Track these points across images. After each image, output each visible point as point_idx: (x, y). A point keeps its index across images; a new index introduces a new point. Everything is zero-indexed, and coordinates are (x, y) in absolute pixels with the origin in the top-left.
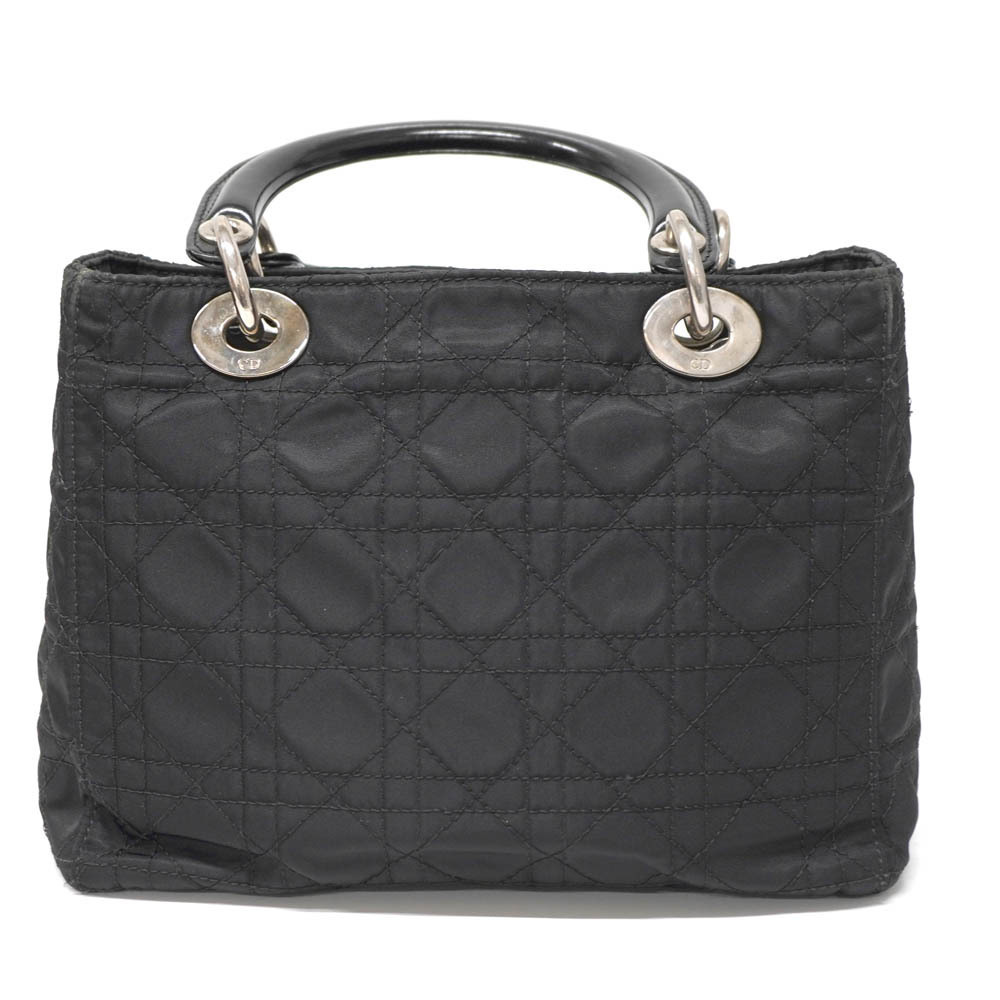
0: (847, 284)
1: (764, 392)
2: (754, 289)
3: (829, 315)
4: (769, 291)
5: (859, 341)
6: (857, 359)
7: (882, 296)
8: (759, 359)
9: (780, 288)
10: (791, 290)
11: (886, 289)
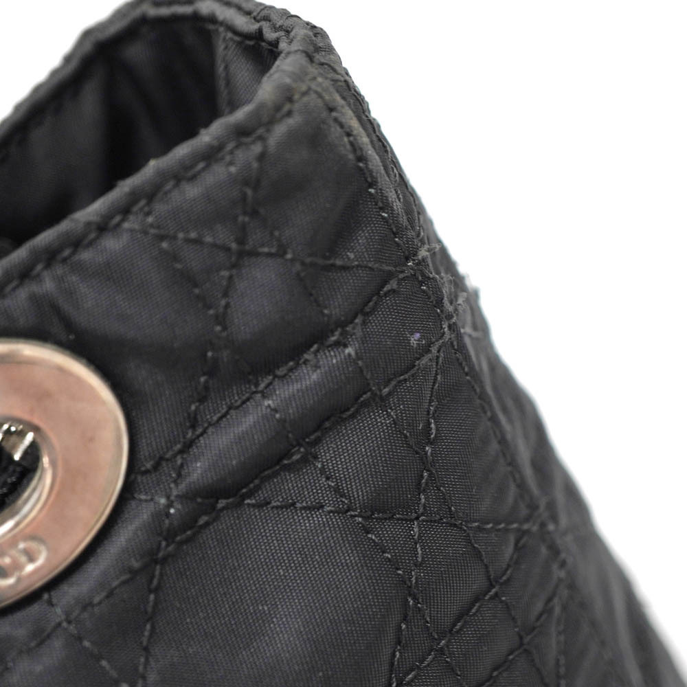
0: (241, 155)
1: (203, 520)
2: (22, 294)
3: (243, 255)
4: (60, 280)
5: (344, 268)
6: (363, 310)
7: (336, 131)
8: (144, 450)
9: (86, 255)
10: (112, 244)
11: (331, 110)
